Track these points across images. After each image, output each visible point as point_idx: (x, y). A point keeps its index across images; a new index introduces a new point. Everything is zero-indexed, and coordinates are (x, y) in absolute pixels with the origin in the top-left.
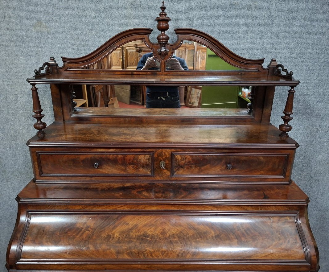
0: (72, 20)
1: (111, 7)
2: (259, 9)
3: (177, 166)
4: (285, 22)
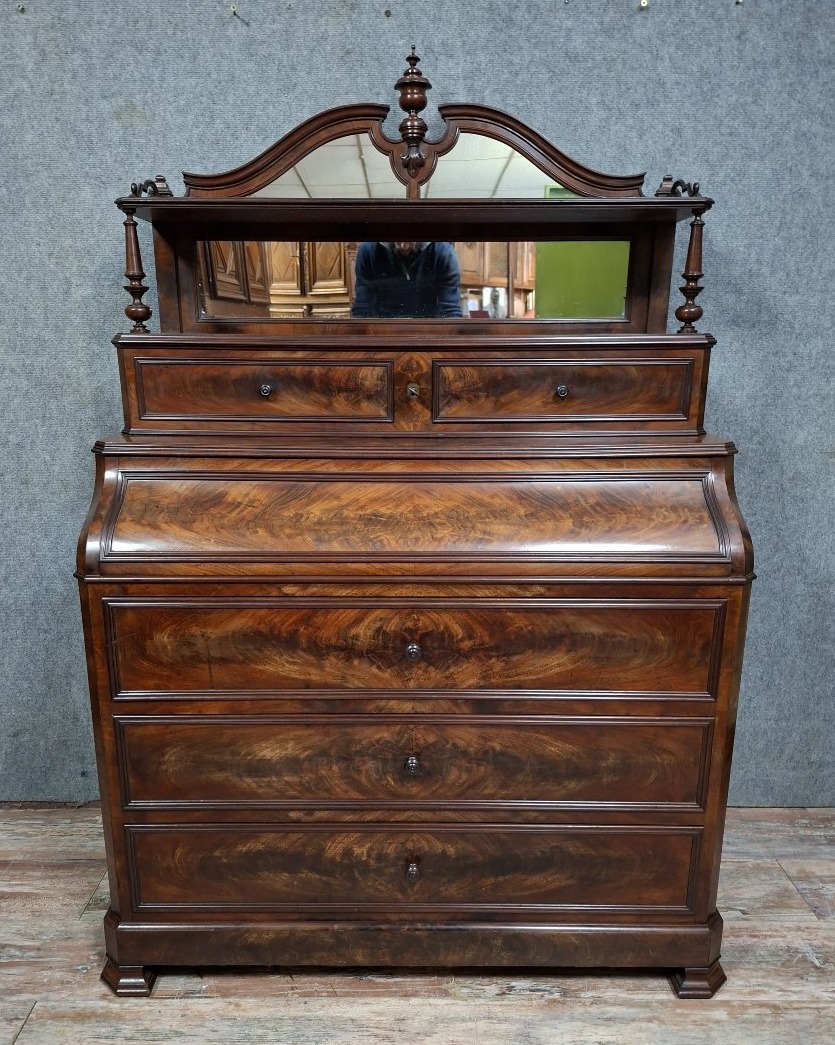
0: (204, 99)
1: (293, 68)
2: (633, 69)
3: (445, 396)
4: (694, 99)
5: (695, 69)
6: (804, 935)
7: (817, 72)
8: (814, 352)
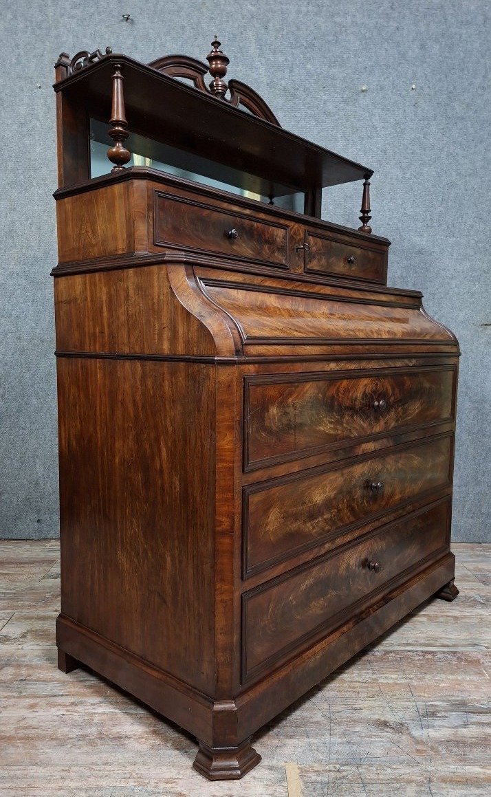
5: (392, 120)
6: (476, 591)
7: (456, 123)
8: (465, 268)
